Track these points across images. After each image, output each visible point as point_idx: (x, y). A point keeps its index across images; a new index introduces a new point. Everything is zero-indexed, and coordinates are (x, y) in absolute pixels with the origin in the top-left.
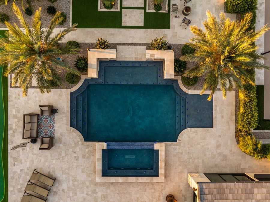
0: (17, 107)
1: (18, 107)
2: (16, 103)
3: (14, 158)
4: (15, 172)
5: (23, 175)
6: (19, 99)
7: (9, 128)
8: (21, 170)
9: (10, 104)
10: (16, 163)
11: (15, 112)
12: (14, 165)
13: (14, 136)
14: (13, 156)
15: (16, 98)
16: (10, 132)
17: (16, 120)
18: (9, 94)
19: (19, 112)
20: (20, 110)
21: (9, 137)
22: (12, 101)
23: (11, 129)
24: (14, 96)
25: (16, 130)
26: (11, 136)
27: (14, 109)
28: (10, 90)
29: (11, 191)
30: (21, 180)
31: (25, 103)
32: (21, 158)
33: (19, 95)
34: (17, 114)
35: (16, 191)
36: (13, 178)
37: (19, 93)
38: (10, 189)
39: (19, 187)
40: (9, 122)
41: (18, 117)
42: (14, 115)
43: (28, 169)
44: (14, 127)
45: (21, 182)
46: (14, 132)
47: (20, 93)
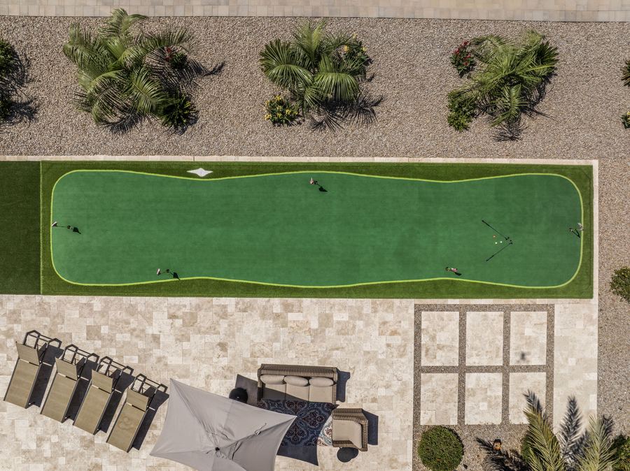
0: (354, 327)
1: (357, 329)
2: (367, 325)
3: (193, 316)
4: (149, 320)
5: (141, 345)
6: (381, 334)
7: (290, 300)
8: (156, 338)
9: (366, 304)
10: (179, 322)
11: (339, 322)
12: (173, 317)
13: (263, 316)
14: (201, 314)
15: (384, 323)
16: (276, 303)
17: (314, 325)
18: (397, 302)
19: (339, 333)
20: (347, 336)
21: (261, 301)
22: (375, 311)
23: (288, 308)
24: (390, 317)
25: (284, 325)
26: (265, 308)
27: (351, 317)
28: (410, 304)
29: (90, 305)
30: (127, 337)
31: (369, 352)
32: (195, 338)
33: (394, 333)
34: (332, 326)
35: (90, 321)
36: (132, 311)
37: (399, 334)
38: (97, 302)
39: (104, 330)
40: (307, 301)
41: (325, 330)
42: (332, 316)
43: (159, 359)
44: (291, 316)
45: (119, 337)
46: (278, 316)
47: (399, 337)
